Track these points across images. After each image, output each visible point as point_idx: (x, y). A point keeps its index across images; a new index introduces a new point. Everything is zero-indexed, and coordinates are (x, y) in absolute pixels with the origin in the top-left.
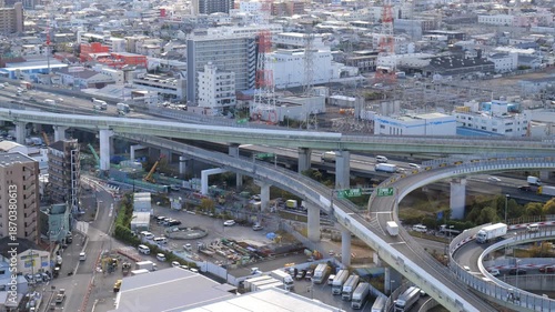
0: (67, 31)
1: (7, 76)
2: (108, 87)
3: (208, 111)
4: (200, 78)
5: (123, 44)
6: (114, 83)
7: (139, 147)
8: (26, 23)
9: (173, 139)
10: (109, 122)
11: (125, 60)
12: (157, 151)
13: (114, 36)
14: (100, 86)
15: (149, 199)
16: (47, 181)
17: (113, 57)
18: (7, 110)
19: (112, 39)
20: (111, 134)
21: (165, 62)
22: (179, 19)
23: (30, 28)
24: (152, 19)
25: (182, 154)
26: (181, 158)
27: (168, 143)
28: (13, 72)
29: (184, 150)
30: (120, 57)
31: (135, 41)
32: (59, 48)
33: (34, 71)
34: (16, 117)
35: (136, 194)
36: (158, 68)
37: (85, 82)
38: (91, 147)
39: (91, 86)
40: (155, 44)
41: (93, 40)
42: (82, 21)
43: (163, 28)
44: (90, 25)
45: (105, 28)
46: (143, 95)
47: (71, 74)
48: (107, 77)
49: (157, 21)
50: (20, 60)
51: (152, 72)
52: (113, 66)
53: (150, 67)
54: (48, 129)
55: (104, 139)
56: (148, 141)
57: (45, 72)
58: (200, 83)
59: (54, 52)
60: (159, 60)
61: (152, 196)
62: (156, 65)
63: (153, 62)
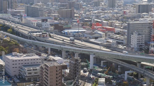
0: (89, 18)
1: (65, 33)
2: (99, 39)
3: (133, 49)
5: (107, 23)
6: (102, 37)
7: (104, 61)
8: (75, 15)
9: (117, 59)
10: (94, 52)
11: (107, 29)
12: (111, 63)
13: (105, 20)
14: (96, 38)
15: (104, 81)
16: (68, 72)
17: (103, 28)
18: (59, 46)
19: (104, 21)
20: (94, 56)
21: (122, 30)
22: (130, 15)
23: (76, 17)
24: (120, 15)
25: (119, 65)
26: (119, 66)
27: (115, 60)
28: (67, 32)
29: (120, 63)
30: (105, 28)
31: (112, 22)
32: (85, 24)
33: (74, 32)
34: (62, 48)
35: (100, 79)
37: (91, 36)
38: (87, 60)
39: (93, 38)
40: (119, 24)
41: (97, 21)
42: (95, 15)
43: (124, 18)
44: (98, 16)
45: (103, 18)
46: (110, 42)
47: (86, 33)
48: (100, 35)
49: (121, 15)
50: (70, 28)
51: (115, 34)
52: (103, 31)
53: (116, 32)
54: (73, 54)
55: (92, 57)
56: (108, 59)
57: (78, 32)
58: (132, 39)
59: (82, 25)
60: (119, 29)
62: (118, 31)
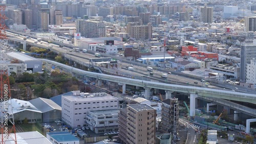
0: (175, 39)
1: (142, 62)
2: (196, 70)
3: (252, 86)
4: (248, 67)
5: (205, 47)
6: (199, 68)
7: (212, 104)
8: (153, 34)
9: (231, 101)
10: (196, 90)
11: (207, 56)
12: (222, 107)
13: (200, 42)
14: (192, 69)
15: (216, 134)
16: (160, 120)
17: (199, 54)
18: (141, 81)
19: (199, 44)
20: (196, 96)
21: (228, 57)
22: (237, 34)
23: (155, 37)
24: (222, 34)
25: (236, 110)
26: (235, 112)
27: (228, 103)
28: (145, 60)
29: (237, 107)
30: (203, 54)
31: (212, 45)
32: (170, 48)
33: (156, 60)
34: (145, 84)
35: (209, 131)
36: (224, 60)
37: (183, 67)
38: (185, 103)
39: (187, 69)
40: (223, 47)
41: (189, 44)
42: (183, 34)
43: (228, 38)
44: (188, 36)
45: (196, 38)
46: (215, 75)
47: (176, 62)
48: (197, 65)
49: (225, 34)
50: (149, 54)
51: (221, 63)
52: (200, 59)
53: (220, 60)
54: (163, 92)
55: (192, 99)
56: (217, 102)
57: (162, 61)
58: (248, 70)
59: (167, 50)
60: (225, 56)
61: (218, 132)
62: (223, 59)
63: (222, 57)
